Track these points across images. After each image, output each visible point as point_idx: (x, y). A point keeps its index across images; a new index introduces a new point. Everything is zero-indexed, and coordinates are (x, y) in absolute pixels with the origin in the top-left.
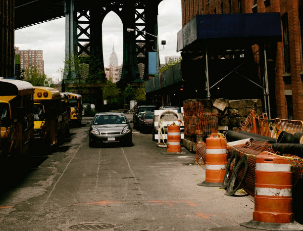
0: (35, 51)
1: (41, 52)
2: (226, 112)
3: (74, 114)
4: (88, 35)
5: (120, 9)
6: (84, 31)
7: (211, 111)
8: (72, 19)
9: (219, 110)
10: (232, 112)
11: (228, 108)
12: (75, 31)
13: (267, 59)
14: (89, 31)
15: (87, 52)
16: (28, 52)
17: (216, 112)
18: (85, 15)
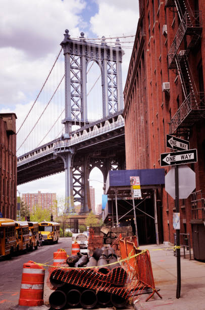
0: (51, 194)
1: (55, 194)
2: (109, 235)
3: (50, 236)
4: (80, 183)
5: (102, 166)
6: (77, 180)
7: (99, 234)
8: (69, 173)
9: (105, 234)
10: (113, 235)
11: (110, 233)
12: (71, 181)
13: (157, 199)
14: (80, 180)
15: (79, 194)
16: (47, 194)
17: (103, 235)
18: (78, 170)
